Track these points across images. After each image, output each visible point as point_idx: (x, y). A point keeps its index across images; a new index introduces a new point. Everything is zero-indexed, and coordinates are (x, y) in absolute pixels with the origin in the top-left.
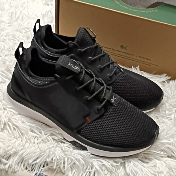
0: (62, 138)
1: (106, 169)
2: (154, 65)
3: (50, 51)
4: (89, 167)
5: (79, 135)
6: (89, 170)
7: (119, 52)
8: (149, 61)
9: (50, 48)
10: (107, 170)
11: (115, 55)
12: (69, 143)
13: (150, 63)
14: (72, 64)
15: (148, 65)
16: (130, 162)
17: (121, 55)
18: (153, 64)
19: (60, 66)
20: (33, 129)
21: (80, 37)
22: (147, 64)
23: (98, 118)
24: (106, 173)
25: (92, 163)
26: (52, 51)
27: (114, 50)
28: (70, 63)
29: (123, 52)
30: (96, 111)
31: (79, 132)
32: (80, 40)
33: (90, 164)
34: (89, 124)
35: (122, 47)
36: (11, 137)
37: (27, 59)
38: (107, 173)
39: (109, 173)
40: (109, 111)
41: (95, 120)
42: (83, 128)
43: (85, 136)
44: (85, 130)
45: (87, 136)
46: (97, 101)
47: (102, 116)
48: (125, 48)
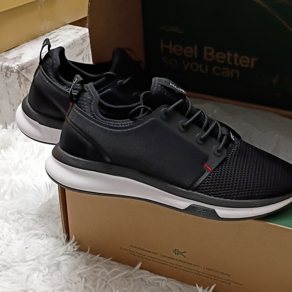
7: (173, 260)
8: (226, 277)
11: (167, 264)
13: (228, 280)
15: (226, 283)
17: (176, 265)
23: (221, 164)
27: (164, 256)
28: (171, 83)
30: (217, 153)
31: (198, 189)
34: (212, 173)
35: (177, 252)
40: (232, 153)
41: (218, 167)
42: (204, 180)
43: (210, 192)
44: (208, 183)
45: (213, 191)
46: (214, 140)
47: (225, 160)
48: (181, 253)
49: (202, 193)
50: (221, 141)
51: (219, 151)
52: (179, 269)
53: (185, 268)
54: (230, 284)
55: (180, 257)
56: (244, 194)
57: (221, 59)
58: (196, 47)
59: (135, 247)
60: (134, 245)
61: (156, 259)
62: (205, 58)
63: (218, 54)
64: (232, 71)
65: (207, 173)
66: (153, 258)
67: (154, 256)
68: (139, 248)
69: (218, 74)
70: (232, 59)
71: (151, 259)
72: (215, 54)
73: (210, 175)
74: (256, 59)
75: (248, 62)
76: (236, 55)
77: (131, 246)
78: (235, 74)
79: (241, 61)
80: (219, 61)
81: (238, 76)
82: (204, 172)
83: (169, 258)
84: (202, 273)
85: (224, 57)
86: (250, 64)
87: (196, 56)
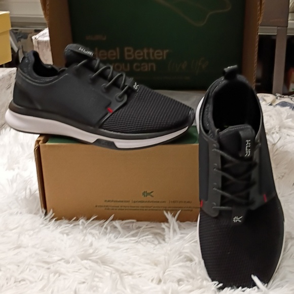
7: (143, 203)
8: (189, 205)
11: (138, 208)
13: (190, 207)
15: (189, 210)
17: (146, 207)
22: (187, 210)
23: (122, 107)
27: (135, 202)
29: (149, 202)
30: (118, 99)
34: (113, 114)
35: (145, 194)
37: (29, 61)
42: (106, 120)
43: (110, 128)
48: (149, 194)
49: (105, 129)
51: (120, 97)
52: (149, 210)
53: (154, 207)
54: (192, 210)
55: (149, 198)
57: (139, 56)
58: (118, 49)
59: (109, 201)
60: (108, 200)
61: (128, 207)
62: (127, 58)
63: (137, 52)
64: (150, 65)
65: (109, 114)
66: (126, 207)
67: (126, 204)
68: (112, 201)
69: (139, 70)
70: (148, 54)
71: (124, 208)
72: (134, 53)
73: (111, 116)
74: (167, 51)
75: (161, 54)
76: (151, 51)
77: (105, 201)
78: (152, 67)
79: (155, 55)
80: (138, 58)
81: (155, 69)
83: (139, 202)
84: (169, 207)
85: (142, 54)
86: (163, 56)
87: (118, 58)
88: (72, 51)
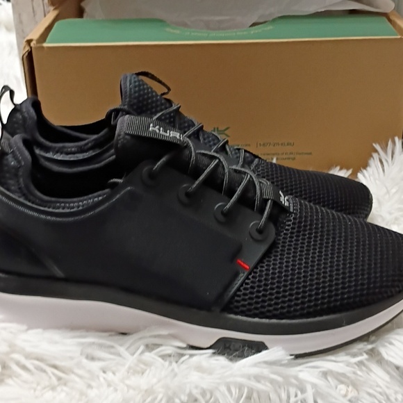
0: (184, 346)
1: (336, 382)
2: (302, 153)
3: (60, 151)
4: (292, 391)
5: (232, 316)
6: (296, 396)
8: (289, 149)
9: (60, 145)
10: (342, 382)
12: (211, 351)
13: (291, 153)
14: (158, 127)
15: (289, 159)
16: (391, 343)
18: (300, 154)
19: (127, 137)
20: (89, 351)
21: (135, 92)
22: (287, 157)
23: (267, 254)
24: (343, 392)
25: (296, 378)
26: (65, 150)
28: (151, 125)
30: (256, 235)
31: (229, 308)
32: (135, 101)
33: (293, 381)
34: (250, 274)
36: (35, 390)
37: (19, 162)
38: (347, 391)
39: (350, 388)
40: (287, 230)
41: (261, 261)
42: (238, 290)
43: (250, 310)
44: (245, 294)
45: (256, 308)
46: (249, 211)
47: (274, 245)
49: (236, 314)
50: (262, 211)
51: (260, 231)
56: (316, 305)
65: (241, 275)
73: (247, 278)
82: (236, 275)
88: (132, 136)
